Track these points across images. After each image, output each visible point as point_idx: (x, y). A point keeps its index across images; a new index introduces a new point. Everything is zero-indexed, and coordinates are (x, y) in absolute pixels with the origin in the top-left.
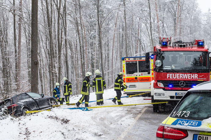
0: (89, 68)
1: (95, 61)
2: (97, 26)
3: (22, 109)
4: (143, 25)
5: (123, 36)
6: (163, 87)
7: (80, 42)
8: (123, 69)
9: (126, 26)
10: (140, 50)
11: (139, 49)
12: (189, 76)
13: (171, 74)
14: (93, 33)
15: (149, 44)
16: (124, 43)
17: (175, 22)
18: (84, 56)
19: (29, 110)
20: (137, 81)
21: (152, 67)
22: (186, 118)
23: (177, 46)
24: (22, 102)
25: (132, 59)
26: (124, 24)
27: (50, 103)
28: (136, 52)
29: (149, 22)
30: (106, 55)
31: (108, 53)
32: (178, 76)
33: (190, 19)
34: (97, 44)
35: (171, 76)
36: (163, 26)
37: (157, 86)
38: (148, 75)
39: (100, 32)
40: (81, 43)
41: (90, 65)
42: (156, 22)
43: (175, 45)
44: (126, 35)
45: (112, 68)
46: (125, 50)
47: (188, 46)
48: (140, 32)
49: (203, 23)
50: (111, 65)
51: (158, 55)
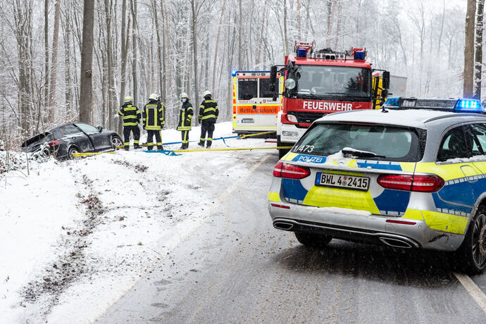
0: (172, 86)
1: (183, 74)
2: (190, 11)
3: (68, 149)
4: (272, 13)
5: (234, 32)
6: (296, 121)
7: (159, 41)
8: (234, 91)
9: (241, 14)
10: (265, 57)
11: (262, 56)
12: (338, 107)
13: (309, 102)
14: (182, 23)
15: (282, 48)
16: (237, 44)
17: (330, 9)
18: (164, 66)
19: (79, 151)
20: (256, 112)
21: (281, 90)
22: (309, 153)
23: (321, 57)
24: (68, 138)
25: (248, 75)
26: (238, 10)
27: (111, 141)
28: (258, 62)
29: (283, 8)
30: (204, 64)
31: (207, 62)
32: (320, 106)
33: (357, 5)
34: (188, 44)
35: (309, 105)
36: (308, 15)
37: (287, 120)
38: (274, 102)
39: (194, 23)
40: (161, 42)
41: (174, 82)
42: (295, 8)
43: (319, 56)
44: (240, 30)
45: (213, 88)
46: (238, 57)
47: (339, 58)
48: (265, 25)
49: (381, 13)
50: (212, 83)
51: (291, 70)
